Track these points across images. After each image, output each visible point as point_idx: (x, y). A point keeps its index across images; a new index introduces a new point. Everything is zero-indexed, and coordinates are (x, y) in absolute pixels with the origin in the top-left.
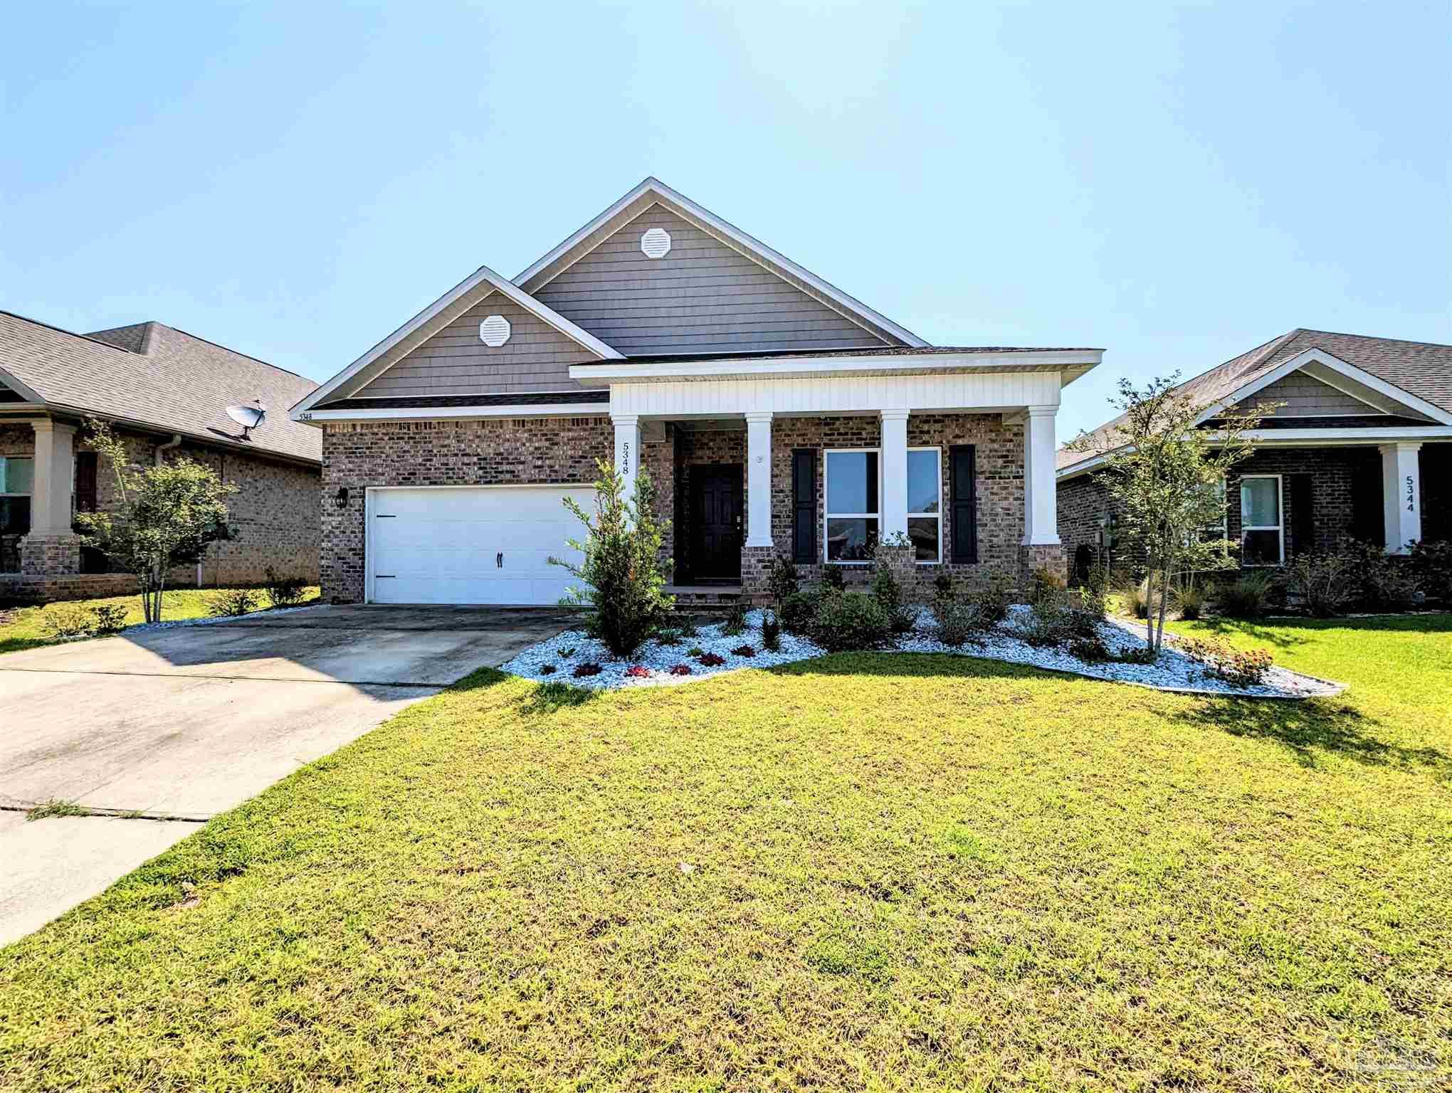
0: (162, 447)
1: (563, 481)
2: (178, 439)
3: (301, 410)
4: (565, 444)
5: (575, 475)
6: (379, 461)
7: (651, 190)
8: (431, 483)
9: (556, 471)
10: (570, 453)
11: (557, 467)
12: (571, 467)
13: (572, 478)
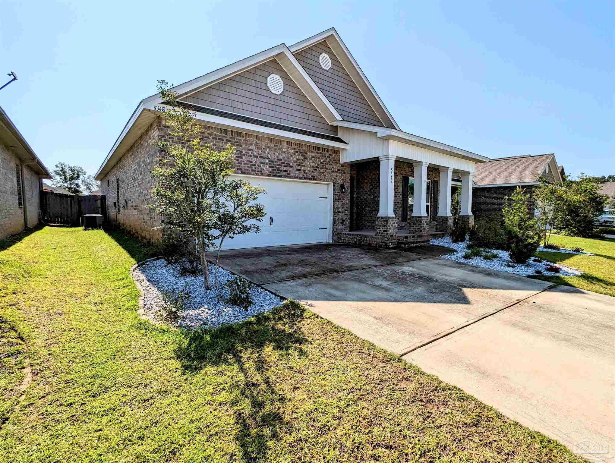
1: (310, 179)
4: (310, 159)
7: (333, 34)
10: (312, 164)
11: (307, 171)
12: (313, 172)
13: (313, 178)
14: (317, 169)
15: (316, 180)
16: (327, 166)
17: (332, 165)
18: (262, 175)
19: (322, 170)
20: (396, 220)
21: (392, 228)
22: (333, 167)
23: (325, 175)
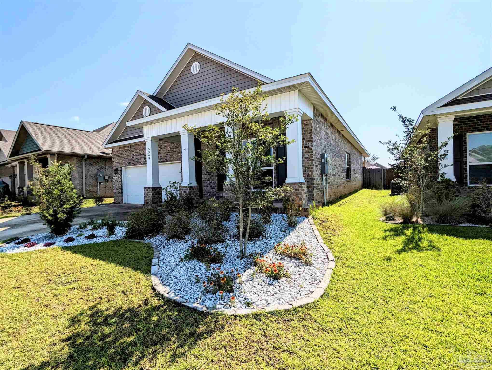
0: (84, 159)
1: (164, 161)
2: (86, 156)
3: (104, 145)
4: (164, 148)
5: (167, 159)
6: (123, 159)
7: (189, 48)
8: (134, 165)
9: (162, 158)
10: (165, 151)
11: (162, 157)
12: (166, 156)
13: (166, 161)
14: (169, 154)
15: (168, 161)
16: (175, 150)
17: (178, 148)
18: (141, 164)
19: (172, 154)
20: (150, 190)
21: (147, 197)
22: (179, 150)
23: (174, 157)
